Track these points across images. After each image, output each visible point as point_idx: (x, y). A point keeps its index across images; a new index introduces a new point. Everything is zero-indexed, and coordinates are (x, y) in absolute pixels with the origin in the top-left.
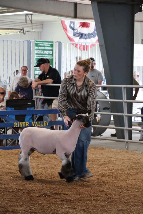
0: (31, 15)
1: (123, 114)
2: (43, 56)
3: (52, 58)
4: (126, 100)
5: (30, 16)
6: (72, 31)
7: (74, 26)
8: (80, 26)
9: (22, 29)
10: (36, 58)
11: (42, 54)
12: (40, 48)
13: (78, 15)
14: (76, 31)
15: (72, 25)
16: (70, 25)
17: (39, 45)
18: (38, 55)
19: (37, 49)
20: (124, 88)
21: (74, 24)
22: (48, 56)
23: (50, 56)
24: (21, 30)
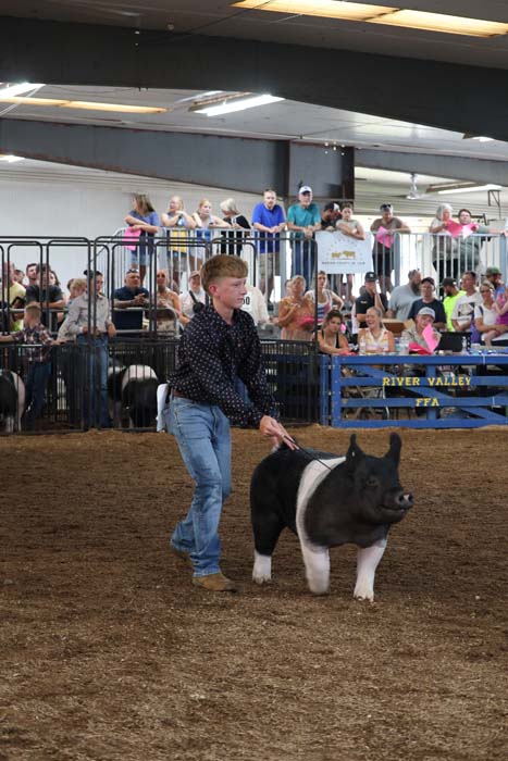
0: (498, 191)
5: (496, 194)
9: (483, 217)
24: (481, 217)
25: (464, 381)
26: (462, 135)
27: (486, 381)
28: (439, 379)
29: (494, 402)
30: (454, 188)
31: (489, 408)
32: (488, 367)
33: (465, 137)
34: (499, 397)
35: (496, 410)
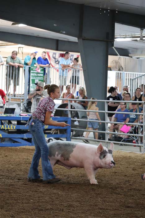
0: (23, 47)
1: (105, 122)
2: (37, 77)
3: (42, 79)
4: (107, 111)
6: (54, 59)
7: (55, 56)
8: (60, 57)
10: (32, 79)
11: (36, 76)
12: (34, 72)
13: (59, 48)
14: (56, 60)
15: (54, 56)
16: (53, 55)
17: (34, 69)
18: (33, 77)
19: (32, 73)
20: (106, 102)
21: (55, 55)
22: (40, 78)
23: (41, 78)
25: (13, 127)
26: (12, 23)
27: (21, 127)
28: (3, 126)
29: (25, 136)
30: (4, 45)
31: (23, 139)
32: (22, 121)
33: (13, 24)
34: (27, 134)
35: (25, 140)
